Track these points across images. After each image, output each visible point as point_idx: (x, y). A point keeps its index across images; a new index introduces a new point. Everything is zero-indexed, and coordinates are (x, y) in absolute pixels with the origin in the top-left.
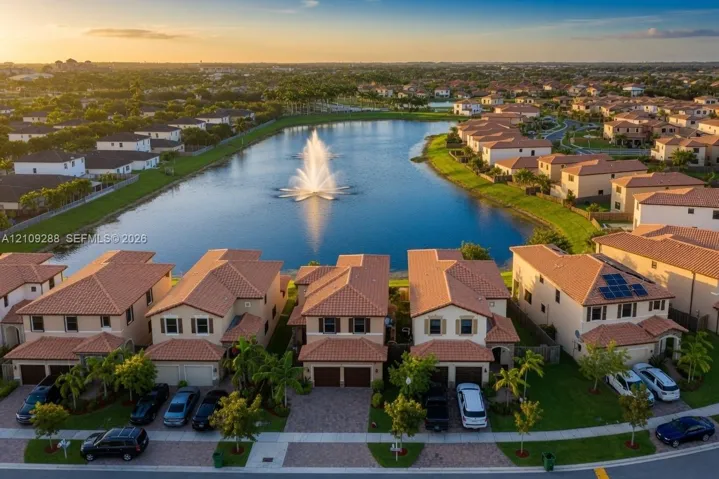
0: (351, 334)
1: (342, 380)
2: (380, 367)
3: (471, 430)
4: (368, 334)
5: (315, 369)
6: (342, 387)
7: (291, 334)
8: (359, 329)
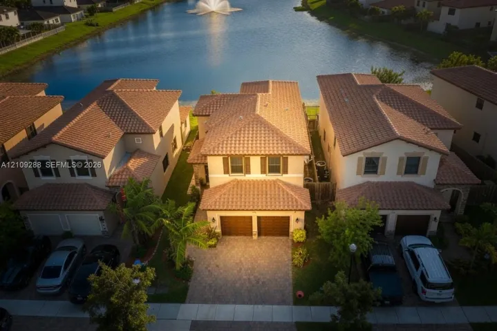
0: (264, 175)
1: (255, 229)
2: (301, 215)
3: (430, 304)
4: (285, 175)
5: (222, 218)
6: (255, 237)
7: (192, 172)
8: (274, 169)
